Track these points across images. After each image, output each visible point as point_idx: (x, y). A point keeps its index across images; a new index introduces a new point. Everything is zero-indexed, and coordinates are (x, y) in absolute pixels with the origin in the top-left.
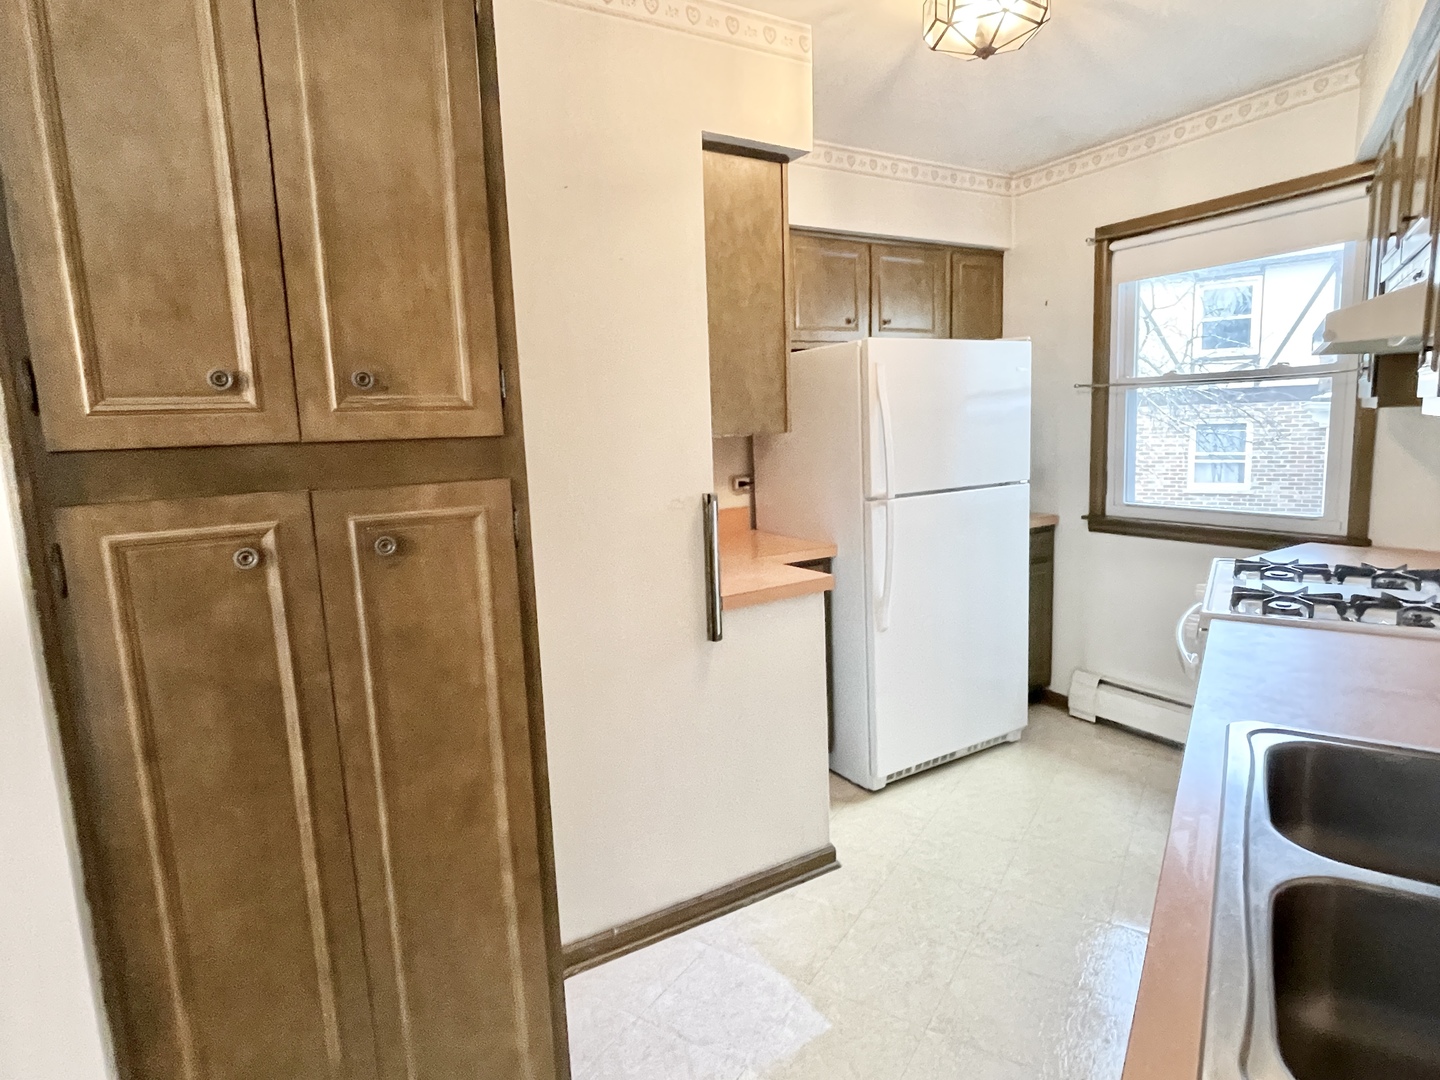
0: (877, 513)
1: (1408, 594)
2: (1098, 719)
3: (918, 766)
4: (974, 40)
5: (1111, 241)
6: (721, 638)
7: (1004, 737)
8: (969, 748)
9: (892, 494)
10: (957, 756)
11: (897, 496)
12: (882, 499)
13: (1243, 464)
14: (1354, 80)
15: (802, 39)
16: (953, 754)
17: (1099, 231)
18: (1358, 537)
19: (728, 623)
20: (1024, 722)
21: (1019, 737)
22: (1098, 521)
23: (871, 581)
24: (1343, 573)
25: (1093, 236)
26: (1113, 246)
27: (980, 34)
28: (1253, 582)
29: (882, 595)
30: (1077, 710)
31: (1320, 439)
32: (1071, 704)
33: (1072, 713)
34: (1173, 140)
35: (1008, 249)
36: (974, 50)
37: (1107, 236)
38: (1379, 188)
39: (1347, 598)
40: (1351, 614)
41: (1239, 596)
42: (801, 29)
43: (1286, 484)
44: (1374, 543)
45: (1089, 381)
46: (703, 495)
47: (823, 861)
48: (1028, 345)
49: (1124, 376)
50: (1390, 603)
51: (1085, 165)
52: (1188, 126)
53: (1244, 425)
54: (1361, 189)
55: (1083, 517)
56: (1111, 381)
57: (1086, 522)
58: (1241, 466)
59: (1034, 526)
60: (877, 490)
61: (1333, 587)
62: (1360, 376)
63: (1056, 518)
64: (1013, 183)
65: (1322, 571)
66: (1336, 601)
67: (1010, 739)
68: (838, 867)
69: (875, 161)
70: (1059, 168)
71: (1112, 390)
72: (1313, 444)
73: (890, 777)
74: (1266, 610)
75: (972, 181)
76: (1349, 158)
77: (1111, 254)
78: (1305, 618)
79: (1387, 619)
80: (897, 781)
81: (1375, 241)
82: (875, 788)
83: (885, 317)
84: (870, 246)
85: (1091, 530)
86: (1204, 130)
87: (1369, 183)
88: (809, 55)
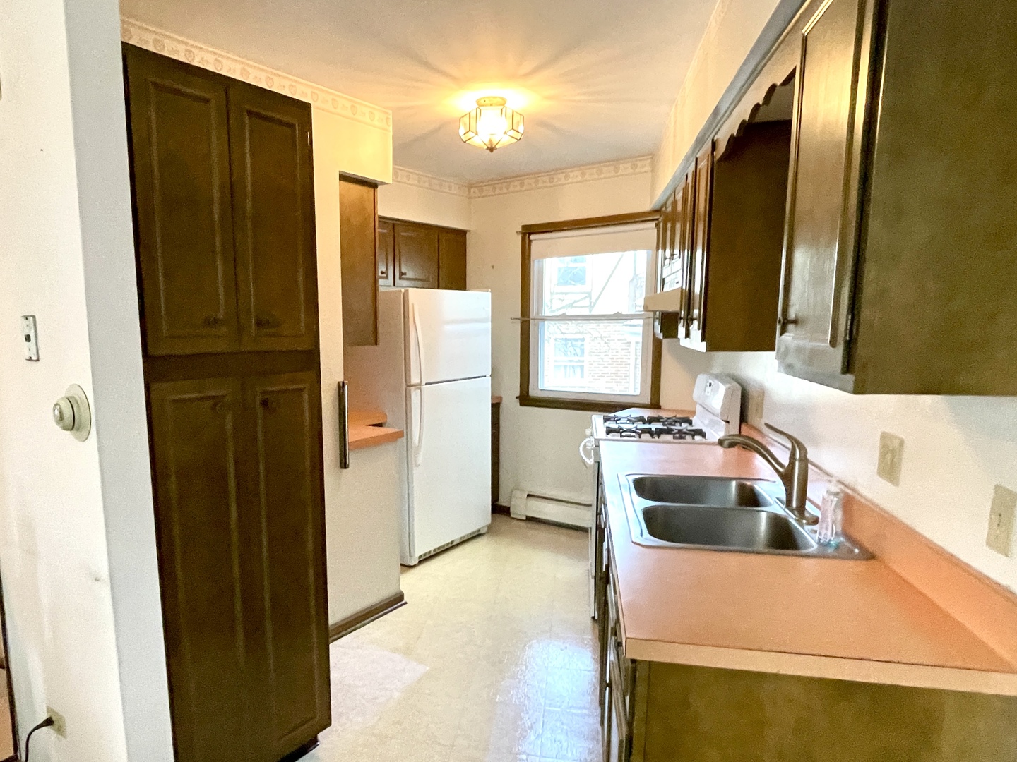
0: (415, 395)
1: (677, 427)
2: (527, 517)
3: (434, 550)
4: (487, 142)
5: (530, 234)
6: (348, 467)
7: (479, 530)
8: (461, 538)
9: (423, 383)
10: (454, 543)
11: (426, 384)
12: (418, 386)
13: (583, 366)
14: (647, 168)
15: (388, 118)
16: (452, 542)
17: (524, 227)
18: (655, 405)
19: (351, 459)
20: (489, 521)
21: (486, 529)
22: (526, 399)
23: (411, 436)
24: (651, 420)
25: (520, 230)
26: (532, 237)
27: (491, 141)
28: (613, 425)
29: (417, 444)
30: (517, 514)
31: (628, 349)
32: (511, 510)
33: (512, 516)
34: (563, 181)
35: (469, 231)
36: (486, 147)
37: (528, 231)
38: (661, 225)
39: (653, 429)
40: (656, 437)
41: (609, 431)
42: (387, 113)
43: (609, 379)
44: (662, 407)
45: (519, 316)
46: (339, 382)
47: (397, 600)
48: (489, 294)
49: (538, 314)
50: (669, 432)
51: (515, 186)
52: (571, 175)
53: (583, 340)
54: (653, 224)
55: (517, 398)
56: (531, 317)
57: (518, 400)
58: (582, 367)
59: (494, 402)
60: (414, 380)
61: (647, 426)
62: (654, 322)
63: (501, 398)
64: (472, 190)
65: (641, 420)
66: (649, 431)
67: (481, 532)
68: (406, 603)
69: (397, 173)
70: (500, 185)
71: (531, 321)
72: (623, 352)
73: (420, 557)
74: (621, 436)
75: (450, 187)
76: (647, 207)
77: (530, 241)
78: (637, 438)
79: (669, 437)
80: (425, 559)
81: (660, 251)
82: (412, 565)
83: (403, 271)
84: (394, 225)
85: (521, 405)
86: (579, 178)
87: (656, 222)
88: (391, 128)
